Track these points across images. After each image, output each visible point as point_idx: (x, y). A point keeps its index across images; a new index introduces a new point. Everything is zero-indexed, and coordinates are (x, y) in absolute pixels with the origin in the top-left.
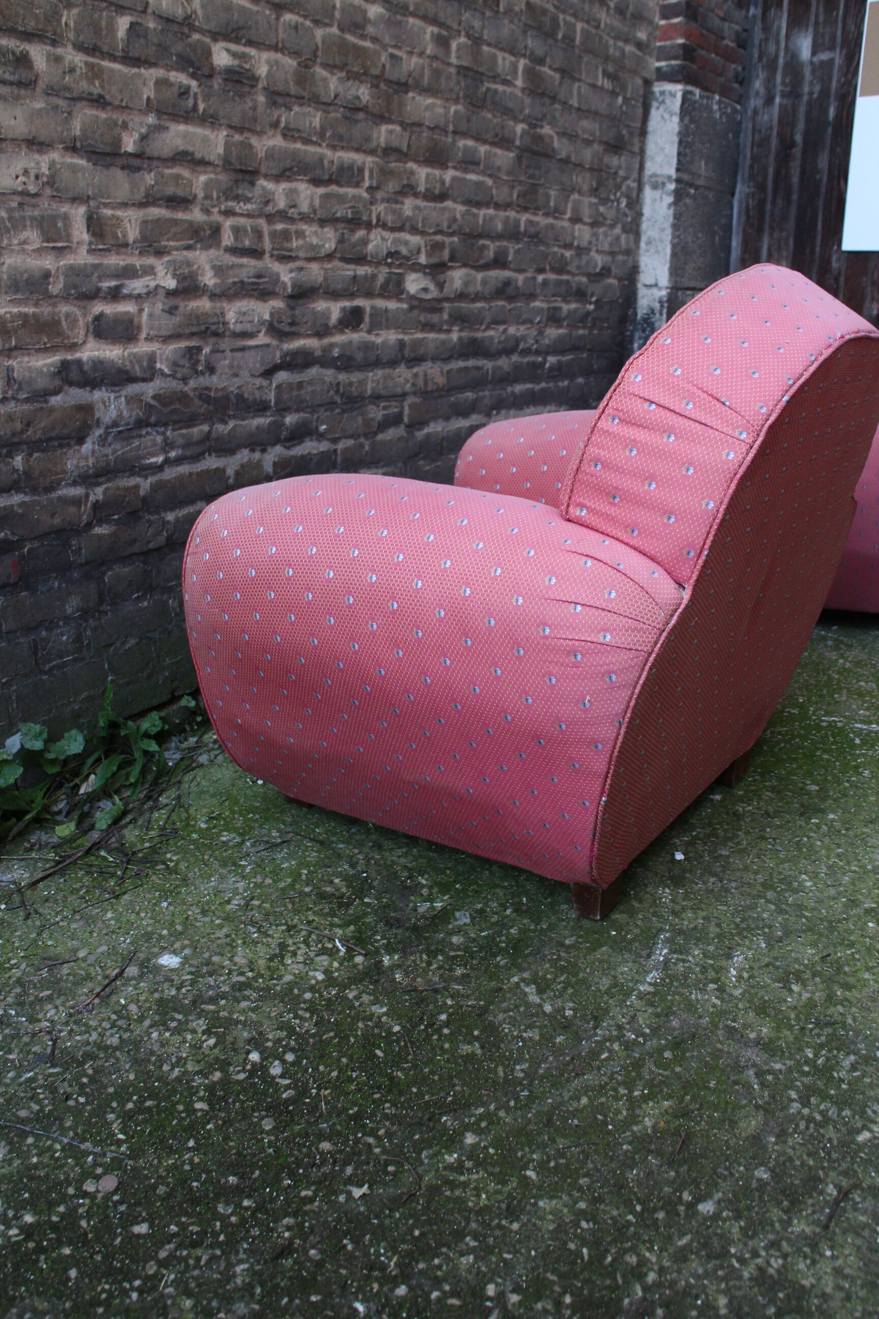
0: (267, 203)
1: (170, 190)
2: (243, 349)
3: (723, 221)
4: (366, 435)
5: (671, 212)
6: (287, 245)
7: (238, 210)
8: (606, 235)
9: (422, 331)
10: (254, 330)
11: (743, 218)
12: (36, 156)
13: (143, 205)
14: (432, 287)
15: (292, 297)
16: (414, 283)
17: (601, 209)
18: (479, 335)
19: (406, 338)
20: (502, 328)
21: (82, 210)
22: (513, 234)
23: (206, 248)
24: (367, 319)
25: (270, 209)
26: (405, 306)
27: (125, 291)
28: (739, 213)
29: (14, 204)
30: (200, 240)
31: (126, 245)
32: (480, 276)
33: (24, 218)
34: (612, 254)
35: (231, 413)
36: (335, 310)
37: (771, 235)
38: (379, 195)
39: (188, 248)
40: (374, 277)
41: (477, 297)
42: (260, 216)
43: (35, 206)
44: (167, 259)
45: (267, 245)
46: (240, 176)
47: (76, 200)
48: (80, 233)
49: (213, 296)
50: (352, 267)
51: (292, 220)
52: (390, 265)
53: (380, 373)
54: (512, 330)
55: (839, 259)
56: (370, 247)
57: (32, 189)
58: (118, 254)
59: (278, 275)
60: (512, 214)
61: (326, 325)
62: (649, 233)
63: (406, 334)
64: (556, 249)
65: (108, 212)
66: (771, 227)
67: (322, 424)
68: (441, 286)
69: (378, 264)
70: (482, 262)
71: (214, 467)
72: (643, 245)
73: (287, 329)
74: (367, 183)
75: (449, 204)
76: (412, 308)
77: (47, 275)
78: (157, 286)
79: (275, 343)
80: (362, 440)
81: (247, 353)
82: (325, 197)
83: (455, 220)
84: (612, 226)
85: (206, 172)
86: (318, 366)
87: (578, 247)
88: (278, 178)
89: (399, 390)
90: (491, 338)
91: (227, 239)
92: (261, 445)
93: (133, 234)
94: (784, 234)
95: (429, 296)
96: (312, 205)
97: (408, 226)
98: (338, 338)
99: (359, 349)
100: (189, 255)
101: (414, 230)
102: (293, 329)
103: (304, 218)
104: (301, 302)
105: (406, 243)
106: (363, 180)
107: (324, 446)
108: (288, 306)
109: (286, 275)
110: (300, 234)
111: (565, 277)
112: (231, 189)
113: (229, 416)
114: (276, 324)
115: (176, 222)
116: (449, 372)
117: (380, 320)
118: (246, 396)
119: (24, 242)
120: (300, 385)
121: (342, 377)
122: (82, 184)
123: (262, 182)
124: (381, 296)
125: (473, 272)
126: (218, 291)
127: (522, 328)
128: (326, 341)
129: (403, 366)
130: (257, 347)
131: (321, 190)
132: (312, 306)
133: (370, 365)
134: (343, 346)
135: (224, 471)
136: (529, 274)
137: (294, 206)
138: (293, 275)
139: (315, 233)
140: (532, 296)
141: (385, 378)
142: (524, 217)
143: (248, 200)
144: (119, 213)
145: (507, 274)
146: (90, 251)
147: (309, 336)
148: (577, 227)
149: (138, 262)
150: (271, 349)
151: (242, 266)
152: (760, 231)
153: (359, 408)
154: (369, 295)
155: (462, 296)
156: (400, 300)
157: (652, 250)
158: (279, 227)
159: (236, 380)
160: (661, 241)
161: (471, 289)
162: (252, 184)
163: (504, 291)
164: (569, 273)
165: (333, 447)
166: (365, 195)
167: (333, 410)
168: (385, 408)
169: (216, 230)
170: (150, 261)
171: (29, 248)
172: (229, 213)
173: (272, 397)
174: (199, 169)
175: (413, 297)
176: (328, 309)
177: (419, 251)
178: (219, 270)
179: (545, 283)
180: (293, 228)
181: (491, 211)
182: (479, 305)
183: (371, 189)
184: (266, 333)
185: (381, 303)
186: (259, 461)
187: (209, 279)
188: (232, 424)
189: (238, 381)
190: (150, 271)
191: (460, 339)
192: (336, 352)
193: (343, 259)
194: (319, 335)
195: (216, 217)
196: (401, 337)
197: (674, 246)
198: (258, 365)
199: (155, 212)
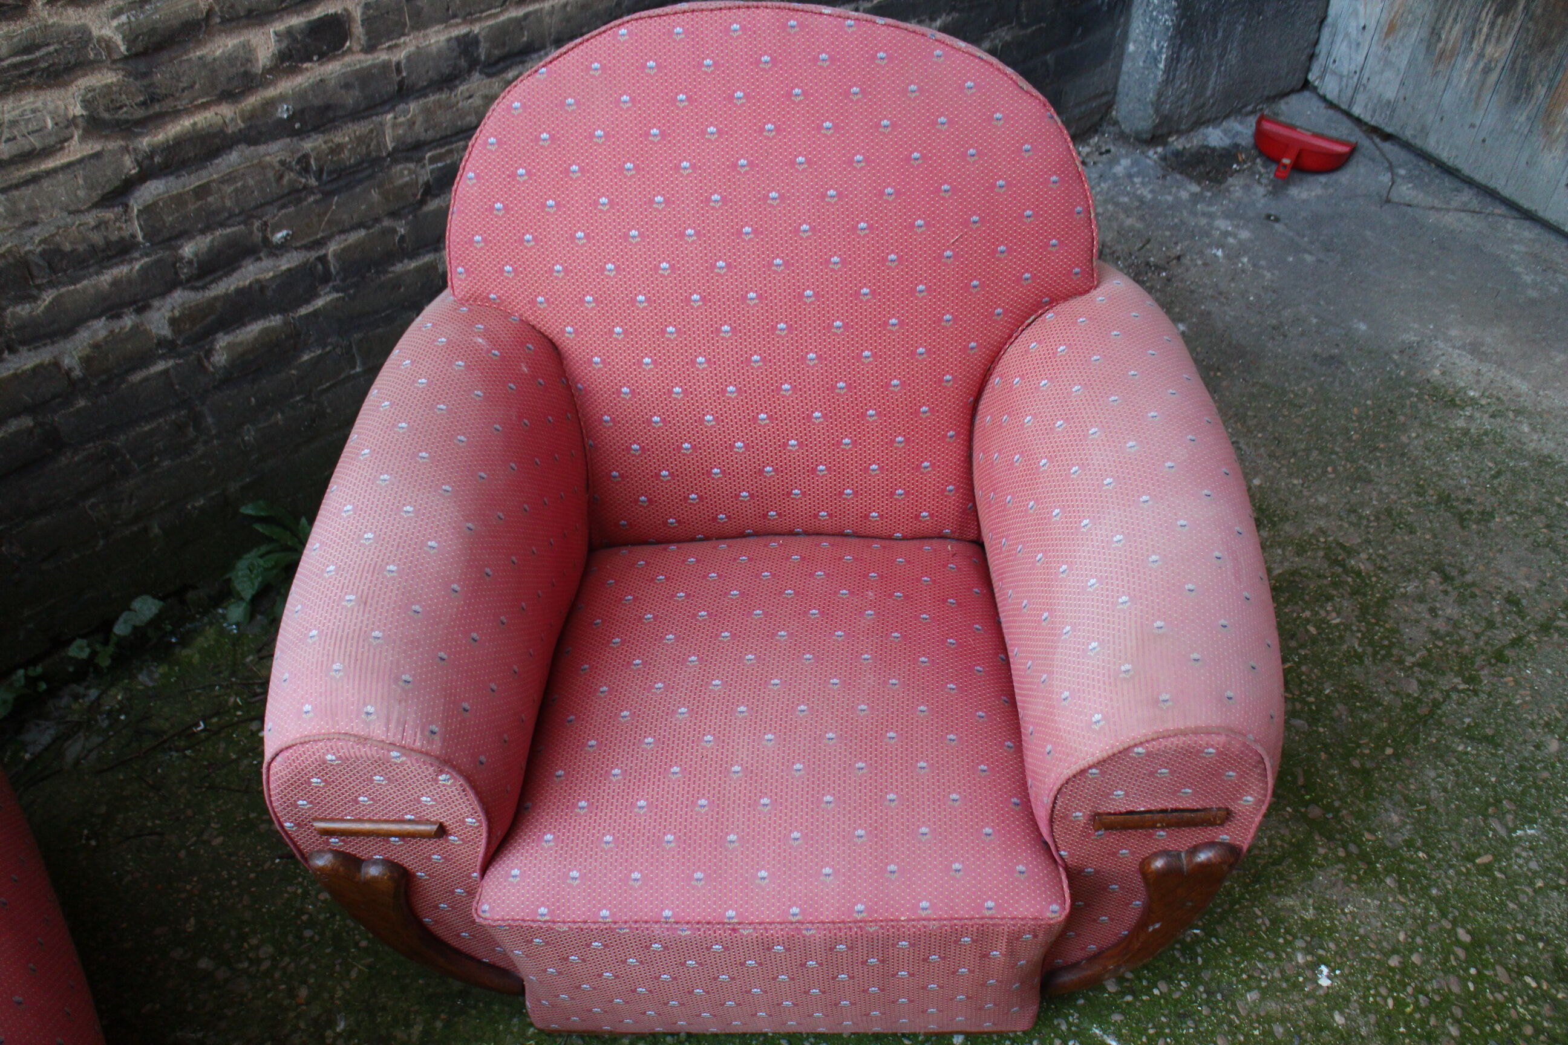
2: (35, 179)
4: (394, 214)
10: (52, 140)
15: (133, 56)
19: (476, 29)
24: (358, 30)
35: (38, 282)
53: (413, 107)
61: (246, 74)
63: (472, 22)
67: (277, 228)
71: (29, 365)
73: (140, 113)
79: (113, 145)
80: (387, 223)
81: (45, 184)
86: (242, 147)
92: (135, 302)
98: (286, 86)
99: (347, 86)
102: (157, 108)
104: (165, 56)
107: (288, 262)
108: (129, 74)
109: (103, 24)
113: (39, 288)
114: (106, 116)
118: (68, 247)
120: (202, 191)
121: (313, 143)
128: (252, 101)
129: (476, 75)
130: (69, 165)
132: (195, 54)
133: (384, 103)
134: (300, 95)
135: (56, 364)
138: (123, 18)
141: (427, 111)
147: (205, 106)
150: (106, 159)
153: (371, 177)
159: (36, 230)
165: (313, 255)
167: (300, 201)
168: (433, 160)
173: (136, 228)
176: (243, 45)
184: (83, 139)
186: (135, 328)
188: (48, 297)
189: (39, 233)
192: (283, 112)
194: (229, 96)
196: (463, 30)
198: (81, 193)
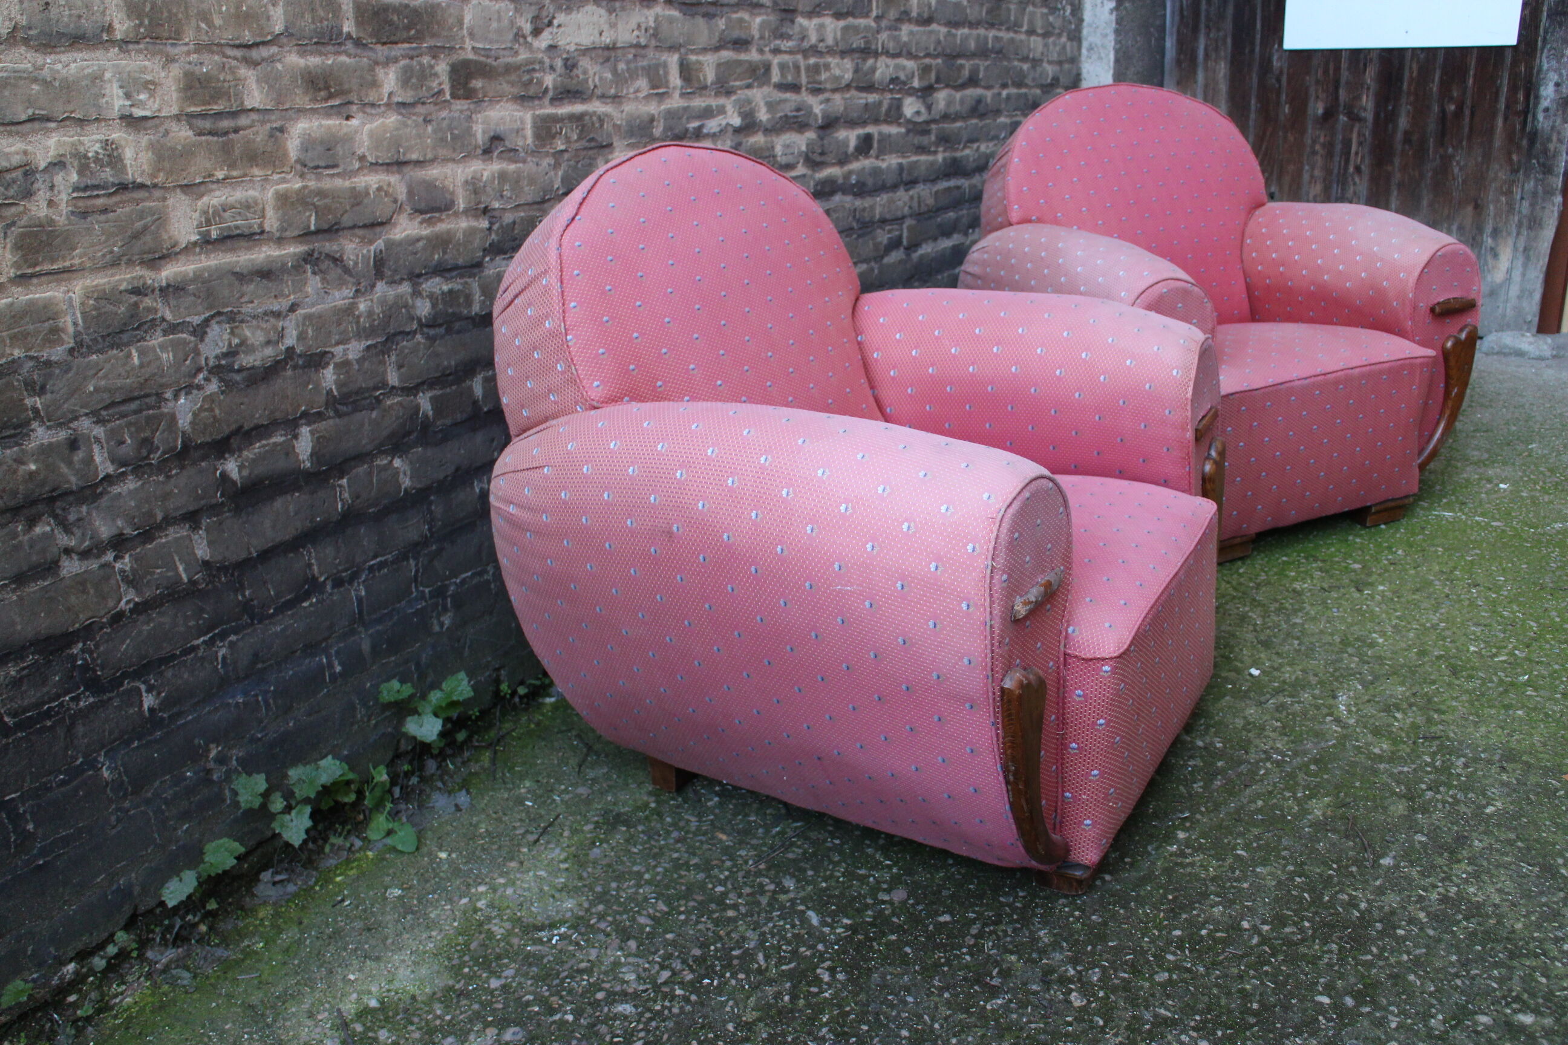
0: (803, 39)
1: (736, 34)
3: (1158, 22)
4: (875, 259)
5: (1113, 17)
6: (817, 78)
7: (783, 48)
8: (1055, 44)
9: (916, 153)
10: (795, 161)
11: (1177, 18)
12: (646, 11)
13: (717, 49)
14: (923, 110)
15: (821, 128)
16: (911, 107)
17: (1051, 19)
18: (958, 154)
19: (904, 161)
20: (975, 146)
21: (675, 57)
22: (983, 52)
23: (760, 86)
24: (875, 145)
25: (805, 45)
26: (903, 130)
27: (705, 131)
28: (1173, 13)
29: (630, 56)
30: (756, 79)
31: (705, 87)
32: (958, 95)
33: (636, 68)
34: (1060, 63)
36: (850, 137)
37: (1207, 35)
38: (884, 23)
39: (749, 86)
40: (880, 103)
41: (958, 117)
42: (797, 52)
43: (644, 56)
44: (734, 98)
45: (804, 80)
46: (784, 15)
47: (673, 48)
48: (675, 80)
49: (767, 131)
50: (864, 95)
51: (820, 54)
52: (891, 91)
53: (885, 197)
54: (983, 148)
55: (1280, 59)
56: (878, 74)
57: (643, 41)
58: (701, 96)
59: (811, 107)
60: (982, 31)
61: (846, 153)
62: (1090, 39)
63: (904, 157)
64: (1016, 63)
65: (693, 58)
66: (1208, 27)
68: (929, 108)
69: (883, 90)
70: (960, 81)
72: (1084, 51)
73: (818, 159)
74: (874, 14)
75: (934, 26)
76: (908, 131)
77: (652, 119)
78: (728, 124)
79: (809, 172)
80: (873, 264)
82: (845, 29)
83: (939, 42)
84: (1060, 35)
85: (760, 14)
86: (840, 193)
87: (1034, 60)
88: (810, 14)
89: (899, 214)
90: (968, 156)
91: (776, 76)
93: (710, 75)
94: (1221, 34)
95: (920, 119)
96: (835, 39)
97: (904, 52)
98: (855, 166)
99: (870, 174)
100: (748, 93)
101: (910, 56)
102: (823, 158)
103: (830, 51)
104: (828, 132)
105: (904, 68)
106: (871, 10)
108: (819, 136)
109: (817, 107)
110: (827, 67)
111: (1023, 91)
112: (777, 28)
114: (810, 155)
115: (739, 63)
116: (937, 192)
117: (887, 146)
119: (637, 91)
121: (858, 203)
122: (676, 34)
123: (801, 20)
124: (886, 122)
125: (953, 92)
126: (769, 126)
127: (991, 144)
128: (846, 168)
129: (902, 189)
131: (842, 23)
132: (836, 135)
133: (877, 190)
134: (858, 173)
136: (996, 91)
137: (822, 41)
138: (822, 106)
139: (838, 65)
140: (998, 112)
141: (889, 202)
142: (992, 33)
143: (789, 37)
144: (701, 58)
145: (979, 91)
146: (682, 95)
147: (833, 165)
148: (1032, 38)
149: (714, 102)
150: (808, 179)
151: (785, 101)
152: (1195, 30)
153: (870, 232)
154: (876, 121)
155: (945, 117)
156: (899, 125)
157: (1094, 57)
158: (812, 61)
160: (1104, 46)
161: (952, 110)
162: (792, 22)
163: (977, 110)
164: (1027, 86)
166: (873, 24)
167: (850, 236)
168: (889, 232)
169: (768, 67)
170: (722, 101)
171: (641, 95)
172: (776, 51)
174: (756, 11)
175: (909, 121)
176: (847, 137)
177: (913, 76)
178: (771, 106)
179: (1009, 97)
180: (821, 61)
181: (966, 31)
182: (958, 124)
183: (878, 18)
184: (803, 164)
185: (887, 129)
187: (763, 115)
190: (722, 110)
191: (944, 159)
192: (853, 179)
193: (860, 89)
194: (841, 163)
195: (768, 56)
196: (900, 160)
197: (1117, 51)
199: (726, 55)
